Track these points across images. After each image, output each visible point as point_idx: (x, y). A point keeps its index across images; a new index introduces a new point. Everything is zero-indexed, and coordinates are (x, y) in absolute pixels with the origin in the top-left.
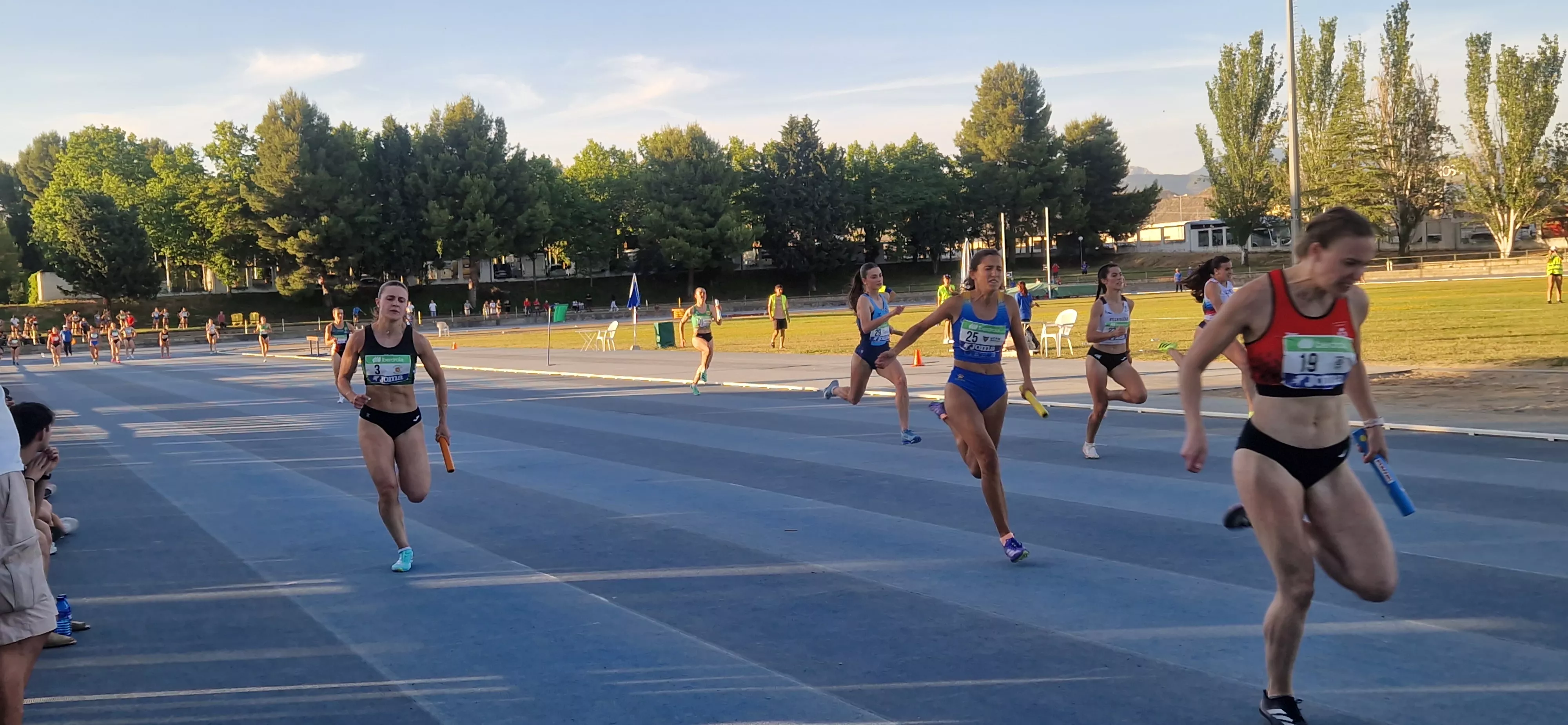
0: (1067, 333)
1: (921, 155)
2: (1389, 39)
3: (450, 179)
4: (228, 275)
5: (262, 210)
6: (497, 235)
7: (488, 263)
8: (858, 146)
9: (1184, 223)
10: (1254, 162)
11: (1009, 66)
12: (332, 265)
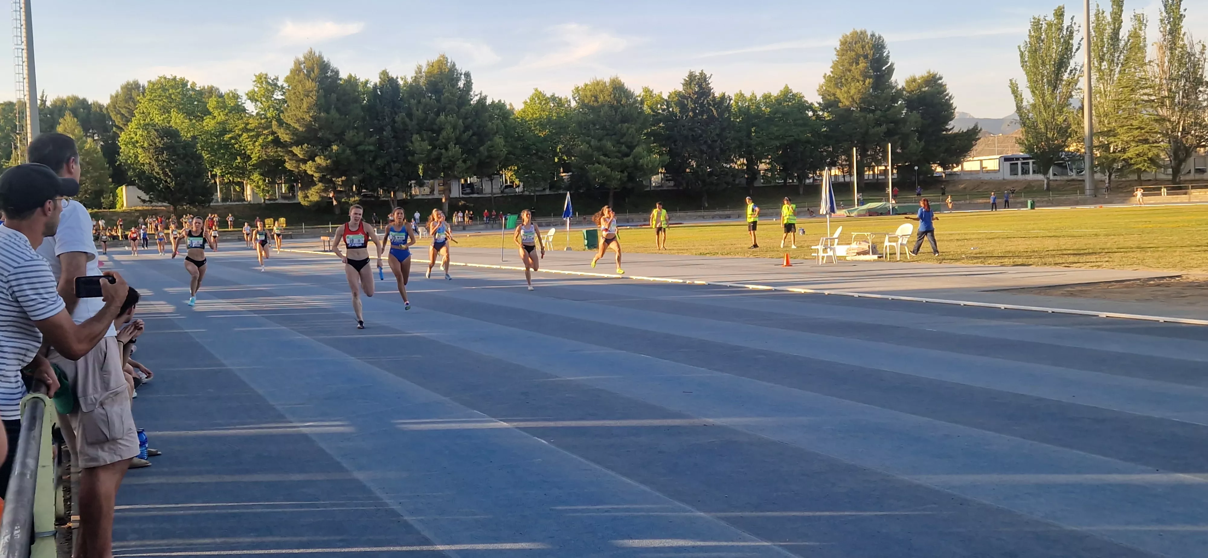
0: (905, 242)
1: (791, 102)
2: (1167, 12)
3: (429, 118)
4: (263, 189)
5: (288, 140)
6: (464, 161)
7: (458, 183)
8: (742, 94)
9: (998, 157)
10: (1056, 109)
11: (861, 33)
12: (340, 183)
